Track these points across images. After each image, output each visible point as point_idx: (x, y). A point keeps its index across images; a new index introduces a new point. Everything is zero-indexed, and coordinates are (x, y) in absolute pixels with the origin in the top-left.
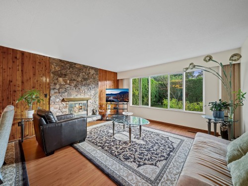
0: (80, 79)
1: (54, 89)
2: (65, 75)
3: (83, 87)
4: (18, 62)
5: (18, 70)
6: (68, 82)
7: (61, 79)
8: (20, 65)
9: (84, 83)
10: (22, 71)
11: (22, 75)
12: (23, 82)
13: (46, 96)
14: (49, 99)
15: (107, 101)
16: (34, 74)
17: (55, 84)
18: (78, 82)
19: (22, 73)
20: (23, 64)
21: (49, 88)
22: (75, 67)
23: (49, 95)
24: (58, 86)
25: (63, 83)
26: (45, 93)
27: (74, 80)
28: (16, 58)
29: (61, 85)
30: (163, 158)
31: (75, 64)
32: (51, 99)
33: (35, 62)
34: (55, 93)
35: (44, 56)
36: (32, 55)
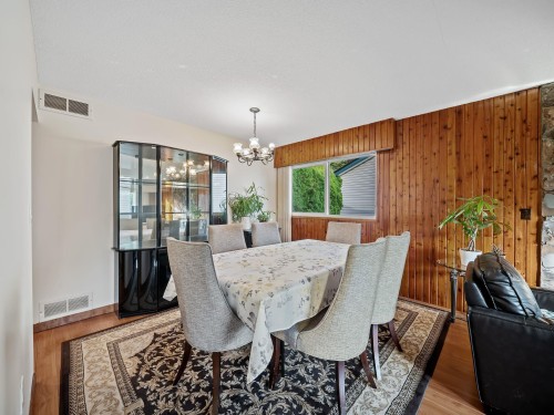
4: (451, 136)
5: (451, 154)
8: (454, 140)
10: (458, 153)
11: (459, 164)
12: (459, 180)
13: (525, 214)
14: (539, 226)
16: (487, 156)
19: (459, 159)
20: (459, 136)
21: (539, 187)
23: (539, 213)
26: (520, 206)
28: (446, 127)
32: (546, 224)
33: (491, 120)
35: (518, 93)
36: (481, 105)
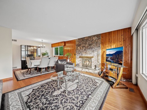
0: (87, 46)
1: (77, 52)
2: (80, 45)
3: (89, 50)
6: (82, 48)
7: (79, 47)
9: (89, 47)
15: (107, 61)
17: (77, 50)
18: (86, 47)
22: (84, 39)
24: (78, 51)
25: (80, 49)
27: (84, 47)
29: (79, 50)
30: (29, 101)
31: (84, 38)
34: (77, 54)
